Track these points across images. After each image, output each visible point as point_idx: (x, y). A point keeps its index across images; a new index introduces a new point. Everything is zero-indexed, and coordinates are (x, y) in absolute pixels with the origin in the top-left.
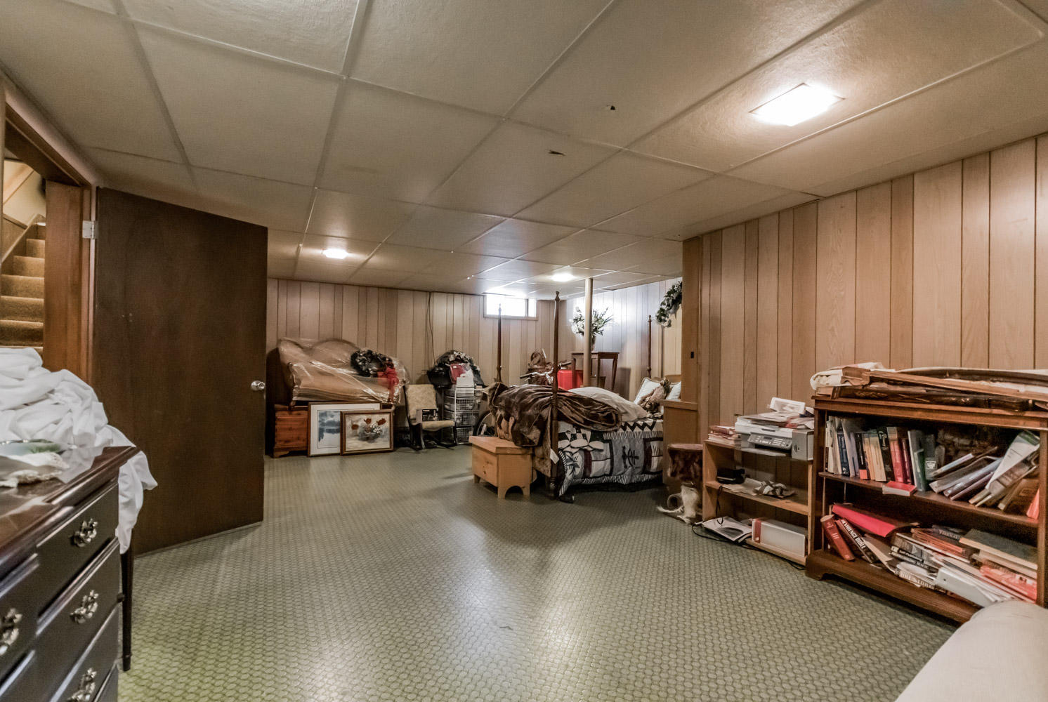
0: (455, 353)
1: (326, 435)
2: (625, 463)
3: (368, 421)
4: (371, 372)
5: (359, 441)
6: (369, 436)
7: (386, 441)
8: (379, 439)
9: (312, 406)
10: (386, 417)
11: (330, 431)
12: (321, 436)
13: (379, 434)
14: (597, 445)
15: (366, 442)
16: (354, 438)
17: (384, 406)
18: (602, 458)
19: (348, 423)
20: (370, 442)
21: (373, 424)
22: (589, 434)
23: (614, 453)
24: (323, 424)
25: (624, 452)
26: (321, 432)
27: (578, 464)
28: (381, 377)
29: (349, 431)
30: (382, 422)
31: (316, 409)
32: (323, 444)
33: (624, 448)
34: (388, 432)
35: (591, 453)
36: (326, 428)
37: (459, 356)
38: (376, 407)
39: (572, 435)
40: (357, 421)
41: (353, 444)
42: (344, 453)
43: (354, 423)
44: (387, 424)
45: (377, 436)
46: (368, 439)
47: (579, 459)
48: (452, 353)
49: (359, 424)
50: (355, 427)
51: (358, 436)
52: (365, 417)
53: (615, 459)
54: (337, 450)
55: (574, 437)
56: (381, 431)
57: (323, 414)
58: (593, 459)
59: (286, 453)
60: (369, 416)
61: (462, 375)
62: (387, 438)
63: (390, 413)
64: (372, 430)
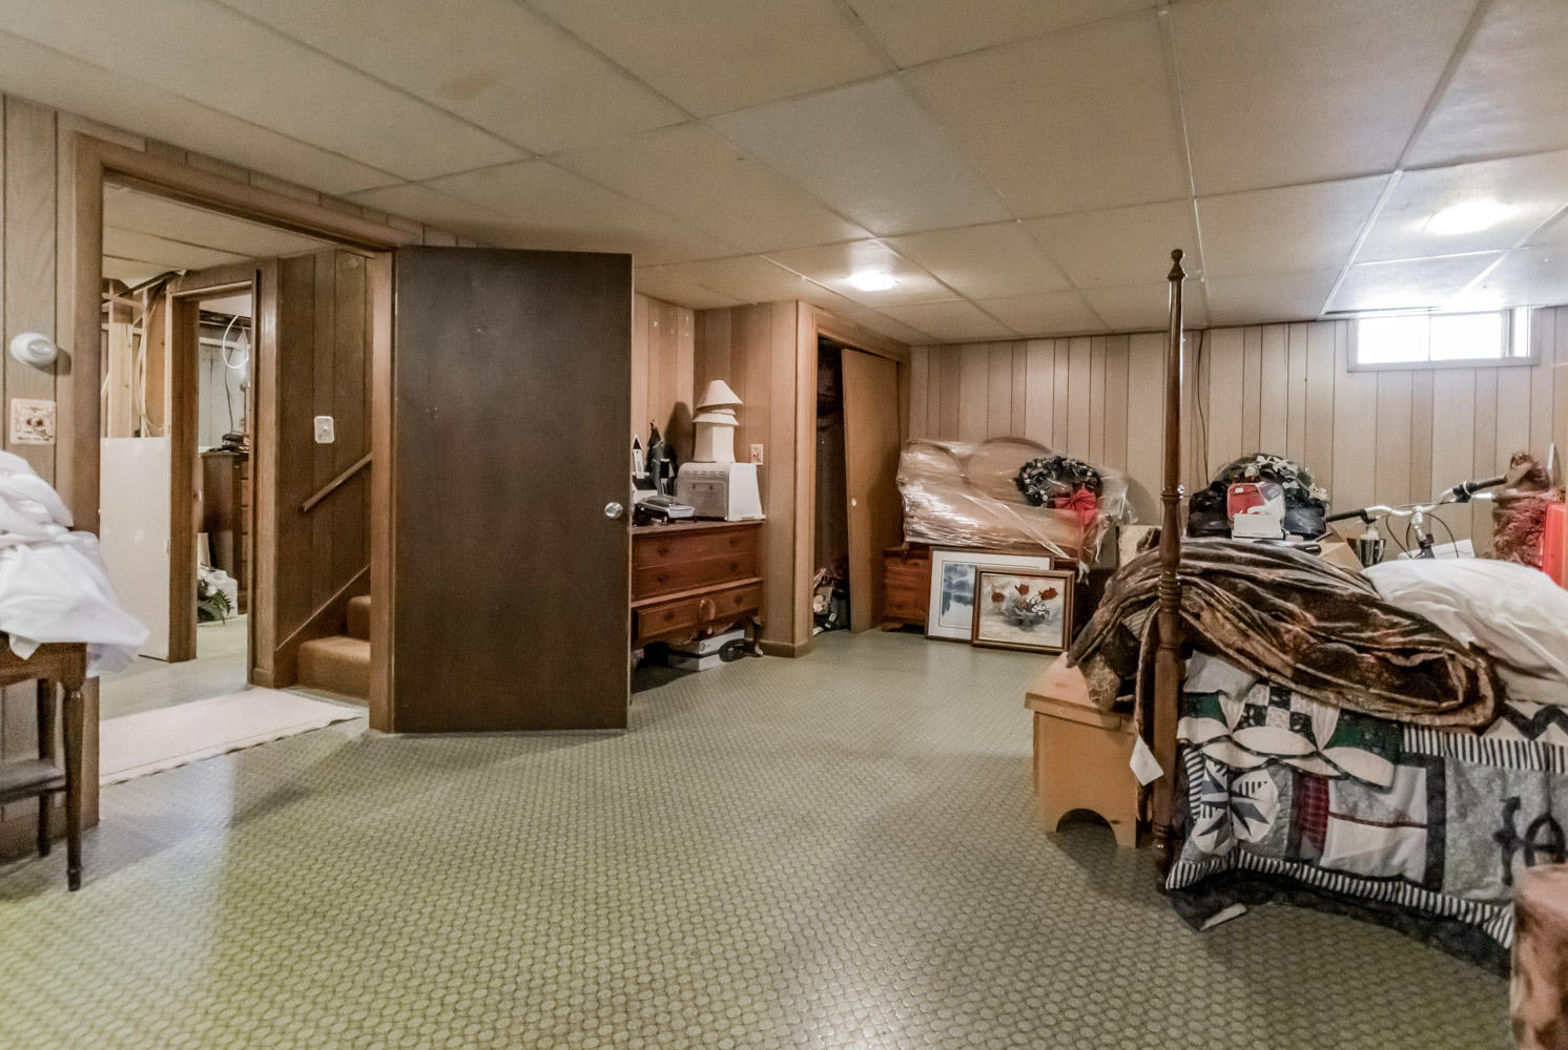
0: (1260, 458)
1: (953, 604)
2: (1507, 864)
3: (1023, 590)
4: (1045, 498)
5: (1002, 625)
6: (1023, 618)
7: (1055, 633)
8: (1043, 626)
9: (935, 553)
10: (1059, 586)
11: (960, 599)
12: (945, 607)
13: (1043, 616)
14: (1365, 764)
15: (1016, 629)
16: (995, 618)
17: (1058, 565)
18: (1379, 815)
19: (987, 589)
20: (1024, 630)
21: (1032, 596)
22: (1326, 720)
23: (1451, 812)
24: (950, 586)
25: (1508, 819)
26: (946, 597)
27: (1261, 808)
28: (1063, 507)
29: (987, 603)
30: (1049, 594)
31: (940, 559)
32: (949, 620)
33: (1513, 805)
34: (1060, 616)
35: (1331, 783)
36: (954, 592)
37: (1269, 466)
38: (1043, 564)
39: (1248, 707)
40: (1003, 587)
41: (994, 629)
42: (976, 644)
43: (997, 591)
44: (1059, 601)
45: (1038, 620)
46: (1020, 623)
47: (1267, 794)
48: (1253, 459)
49: (1006, 593)
50: (998, 597)
51: (1001, 614)
52: (1018, 581)
53: (1450, 837)
54: (967, 635)
55: (1256, 716)
56: (1047, 612)
57: (951, 569)
58: (1333, 808)
59: (897, 625)
60: (1026, 581)
61: (1252, 510)
62: (1058, 626)
63: (1065, 578)
64: (1029, 607)
